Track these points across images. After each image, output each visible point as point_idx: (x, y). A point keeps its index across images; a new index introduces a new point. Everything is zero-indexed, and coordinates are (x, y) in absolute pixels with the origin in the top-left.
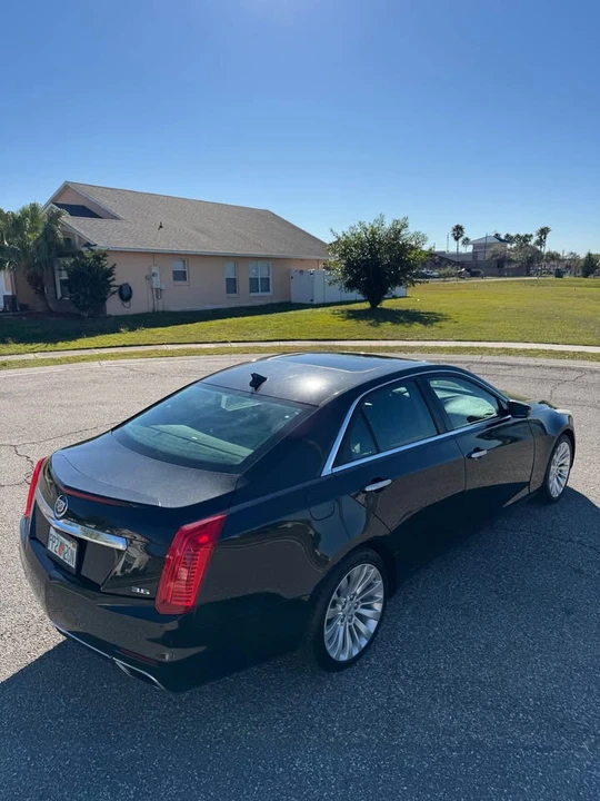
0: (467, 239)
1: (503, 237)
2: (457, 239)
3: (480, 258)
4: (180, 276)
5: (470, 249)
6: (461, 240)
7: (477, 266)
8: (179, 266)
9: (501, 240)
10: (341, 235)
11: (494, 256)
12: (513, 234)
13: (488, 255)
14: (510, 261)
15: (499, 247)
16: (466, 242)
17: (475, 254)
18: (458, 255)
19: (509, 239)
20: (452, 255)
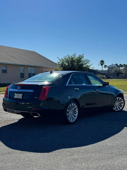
0: (106, 65)
1: (119, 65)
2: (102, 65)
3: (110, 72)
4: (4, 71)
5: (107, 69)
6: (103, 65)
7: (109, 75)
8: (4, 68)
9: (118, 66)
10: (61, 59)
11: (115, 71)
12: (122, 64)
13: (113, 71)
14: (122, 73)
15: (117, 68)
16: (105, 66)
17: (108, 71)
18: (102, 71)
19: (121, 66)
20: (100, 71)
